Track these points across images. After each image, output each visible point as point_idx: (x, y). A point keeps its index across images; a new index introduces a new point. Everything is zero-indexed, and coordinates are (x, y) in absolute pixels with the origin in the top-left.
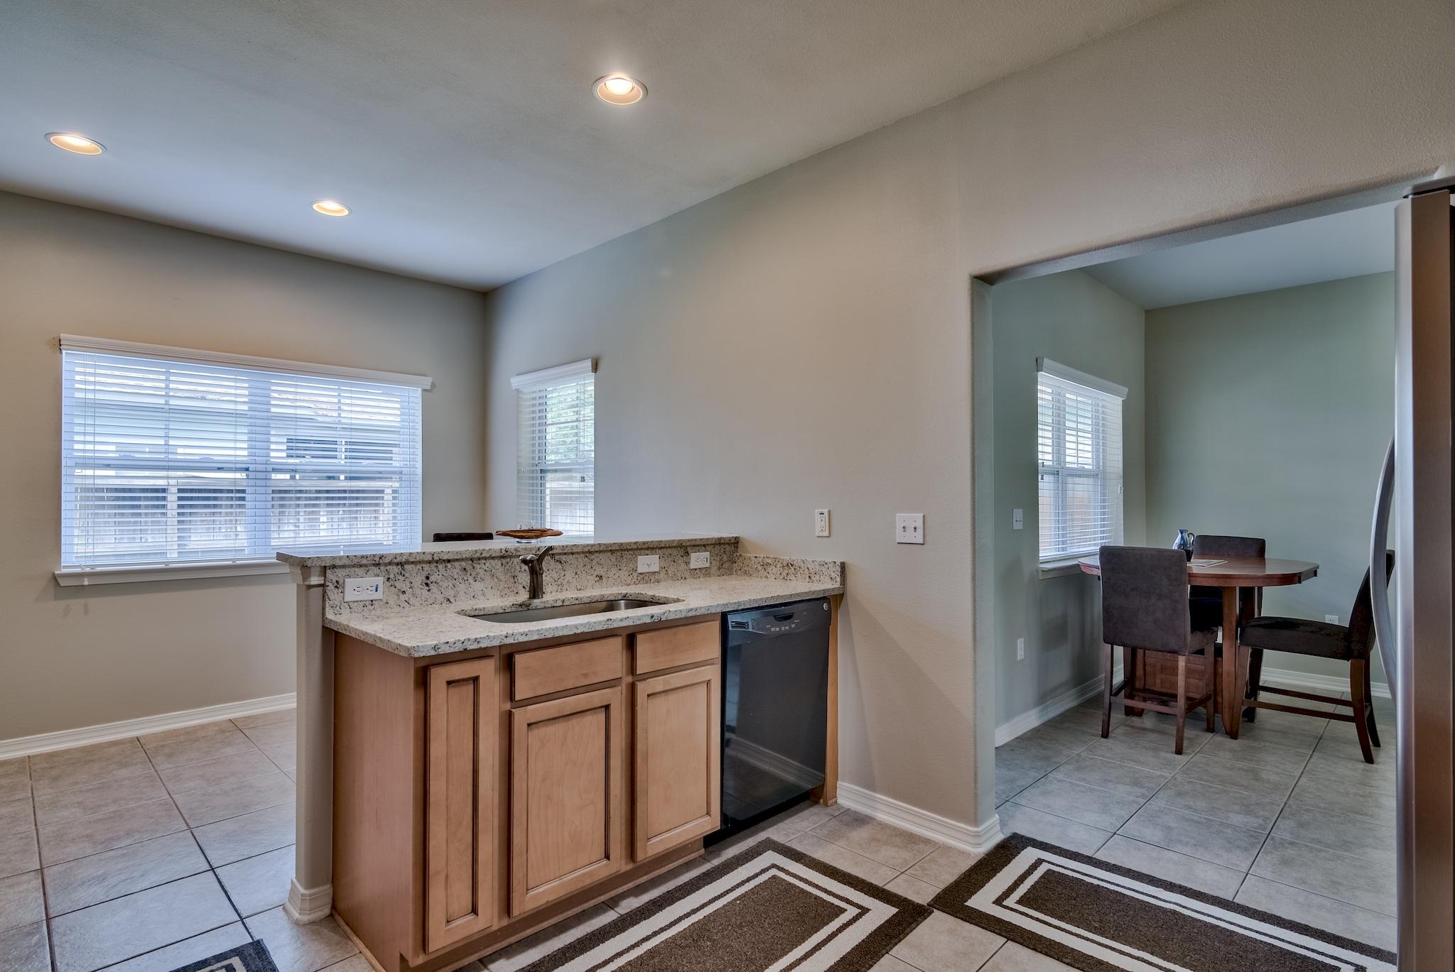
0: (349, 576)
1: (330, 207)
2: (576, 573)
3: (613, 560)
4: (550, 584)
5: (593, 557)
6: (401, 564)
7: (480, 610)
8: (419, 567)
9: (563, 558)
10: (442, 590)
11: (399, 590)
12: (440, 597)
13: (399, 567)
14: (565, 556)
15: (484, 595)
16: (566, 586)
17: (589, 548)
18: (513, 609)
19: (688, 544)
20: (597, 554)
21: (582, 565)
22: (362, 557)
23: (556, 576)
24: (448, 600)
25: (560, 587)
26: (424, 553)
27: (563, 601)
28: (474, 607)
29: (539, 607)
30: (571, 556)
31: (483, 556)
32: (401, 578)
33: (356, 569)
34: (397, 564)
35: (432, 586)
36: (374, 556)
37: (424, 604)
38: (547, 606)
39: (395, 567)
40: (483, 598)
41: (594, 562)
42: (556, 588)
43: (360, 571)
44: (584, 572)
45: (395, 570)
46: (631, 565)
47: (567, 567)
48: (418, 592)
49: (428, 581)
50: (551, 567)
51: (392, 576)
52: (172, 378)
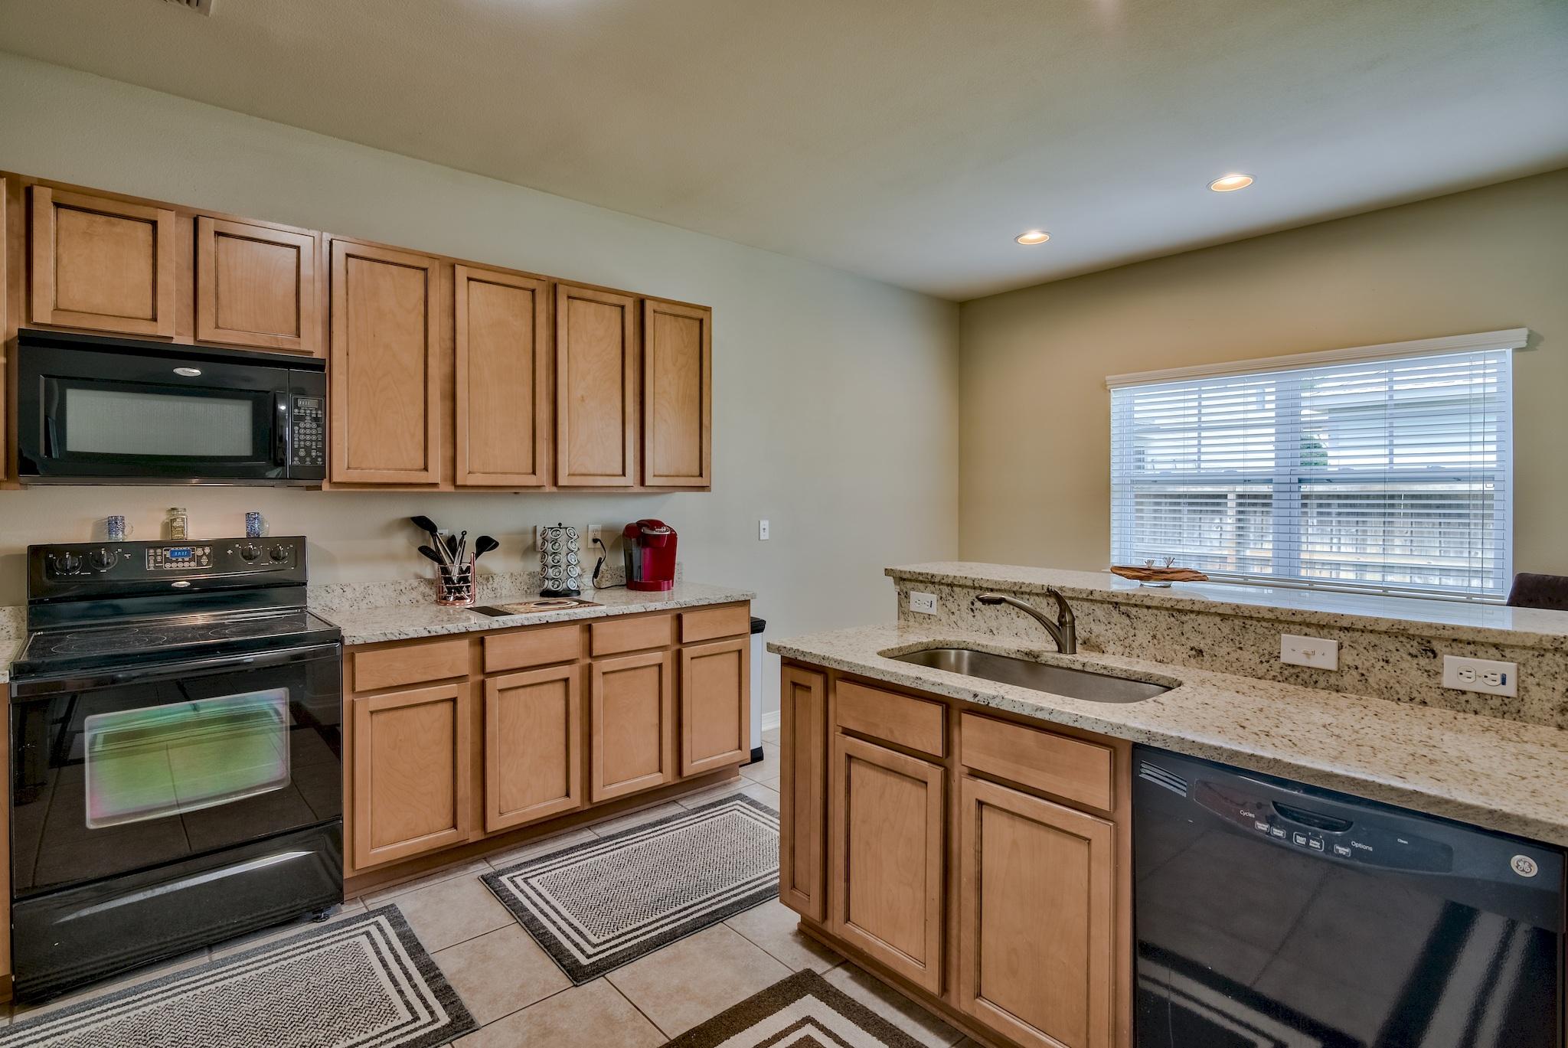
0: (913, 589)
1: (1232, 181)
2: (1154, 637)
3: (1226, 630)
4: (1111, 642)
5: (1184, 618)
6: (951, 585)
7: (983, 647)
8: (965, 591)
9: (1133, 611)
10: (986, 619)
11: (949, 610)
12: (984, 627)
13: (949, 588)
14: (1137, 609)
15: (1027, 635)
16: (1136, 651)
17: (1173, 603)
18: (1019, 656)
19: (1433, 632)
20: (1193, 616)
21: (1164, 626)
22: (919, 574)
23: (1121, 634)
24: (991, 631)
25: (1128, 650)
26: (966, 578)
27: (1084, 665)
28: (977, 642)
29: (1050, 663)
30: (1146, 610)
31: (1023, 590)
32: (951, 599)
33: (919, 584)
34: (948, 585)
35: (977, 613)
36: (927, 574)
37: (970, 629)
38: (1061, 664)
39: (946, 587)
40: (1027, 638)
41: (1187, 628)
42: (1121, 649)
43: (921, 586)
44: (1167, 638)
45: (946, 590)
46: (1266, 645)
47: (1138, 624)
48: (964, 615)
49: (973, 607)
50: (1113, 620)
51: (944, 596)
52: (1203, 396)
